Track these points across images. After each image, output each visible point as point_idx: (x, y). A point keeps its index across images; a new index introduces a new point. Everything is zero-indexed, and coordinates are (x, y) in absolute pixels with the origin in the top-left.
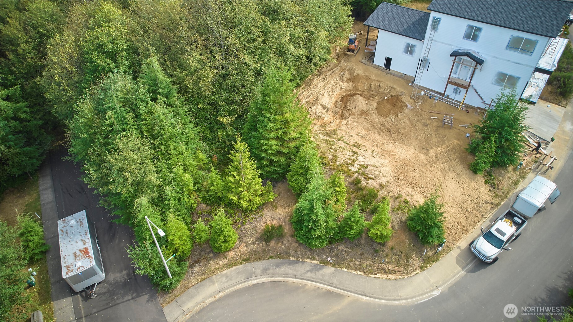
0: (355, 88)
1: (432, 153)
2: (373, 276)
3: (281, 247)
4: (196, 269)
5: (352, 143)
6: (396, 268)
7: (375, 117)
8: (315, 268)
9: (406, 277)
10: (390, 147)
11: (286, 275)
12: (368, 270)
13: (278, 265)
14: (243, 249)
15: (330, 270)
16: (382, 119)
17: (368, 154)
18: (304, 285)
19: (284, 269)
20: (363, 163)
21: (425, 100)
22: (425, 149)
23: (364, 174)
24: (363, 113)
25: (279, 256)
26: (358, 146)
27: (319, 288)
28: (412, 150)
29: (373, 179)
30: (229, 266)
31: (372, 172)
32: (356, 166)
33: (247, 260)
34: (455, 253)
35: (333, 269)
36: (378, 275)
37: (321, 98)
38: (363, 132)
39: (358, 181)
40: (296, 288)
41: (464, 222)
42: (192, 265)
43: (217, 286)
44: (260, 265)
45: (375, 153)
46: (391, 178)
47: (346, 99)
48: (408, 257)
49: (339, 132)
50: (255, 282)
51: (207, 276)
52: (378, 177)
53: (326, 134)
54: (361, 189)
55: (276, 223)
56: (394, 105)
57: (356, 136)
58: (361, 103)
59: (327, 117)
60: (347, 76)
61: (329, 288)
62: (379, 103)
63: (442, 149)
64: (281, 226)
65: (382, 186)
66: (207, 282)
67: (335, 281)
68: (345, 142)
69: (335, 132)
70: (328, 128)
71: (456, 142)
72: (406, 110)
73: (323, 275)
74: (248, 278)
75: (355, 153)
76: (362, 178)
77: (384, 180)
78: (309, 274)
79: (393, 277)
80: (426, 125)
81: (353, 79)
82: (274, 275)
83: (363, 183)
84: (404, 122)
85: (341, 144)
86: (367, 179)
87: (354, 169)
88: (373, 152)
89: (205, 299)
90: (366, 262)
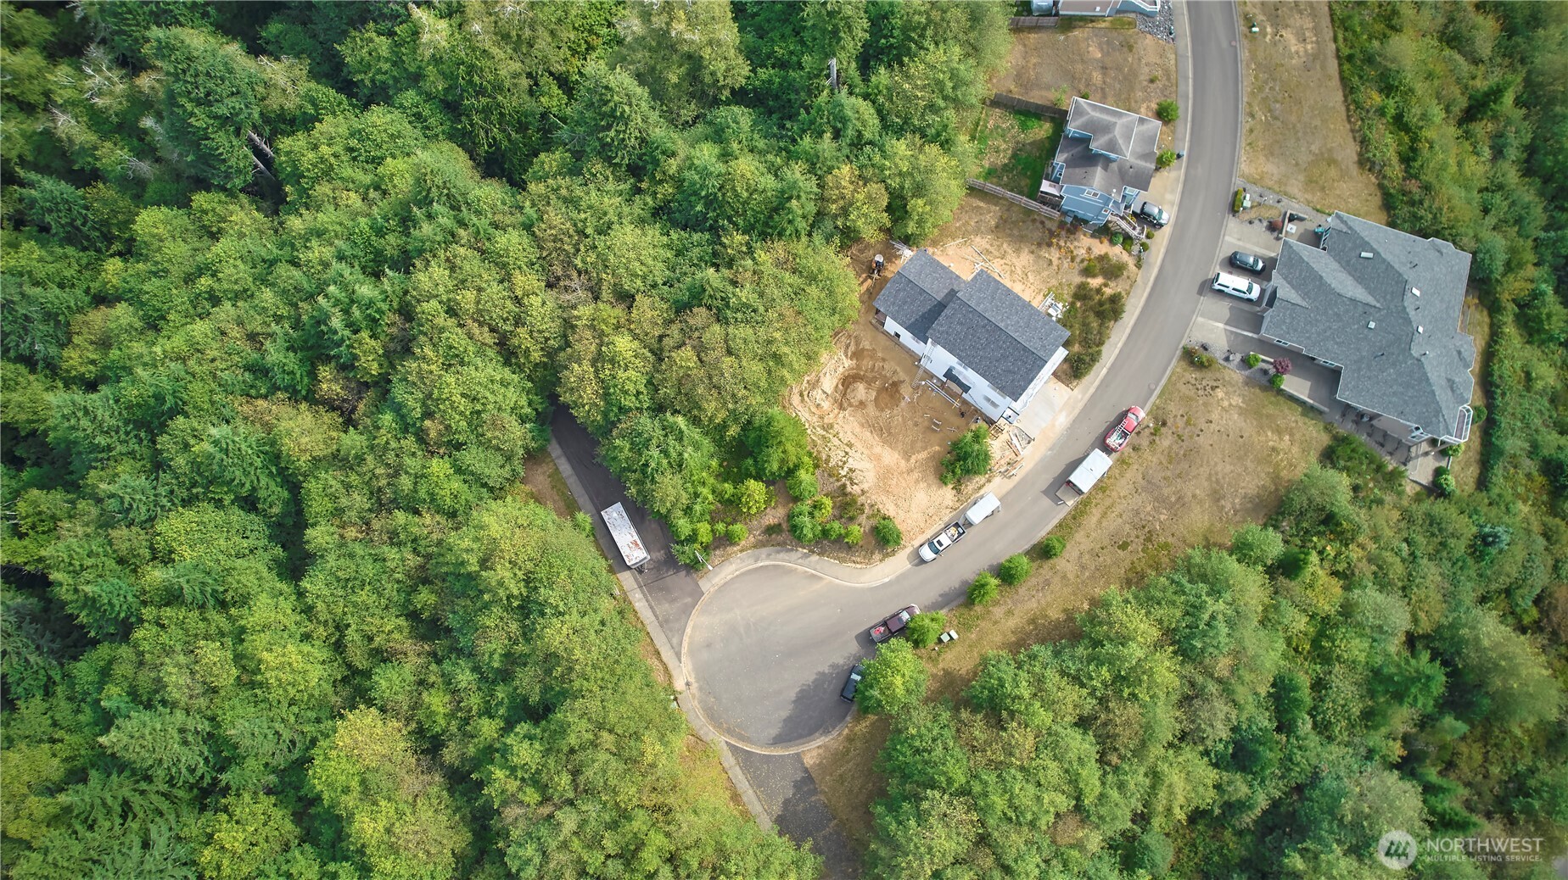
0: (858, 367)
1: (913, 460)
2: (845, 564)
3: (780, 538)
4: (717, 552)
5: (845, 442)
8: (805, 556)
9: (868, 567)
10: (878, 449)
11: (783, 560)
12: (842, 560)
14: (752, 539)
15: (815, 558)
17: (858, 455)
18: (798, 569)
19: (782, 555)
20: (851, 466)
21: (924, 392)
22: (907, 456)
23: (851, 479)
24: (862, 404)
25: (778, 544)
26: (850, 445)
27: (807, 572)
28: (897, 456)
30: (741, 551)
32: (846, 469)
33: (755, 547)
34: (909, 550)
35: (818, 557)
36: (849, 564)
37: (822, 380)
38: (858, 429)
39: (844, 486)
40: (790, 571)
41: (922, 525)
42: (714, 549)
43: (733, 567)
44: (764, 551)
45: (864, 456)
46: (872, 484)
47: (848, 381)
48: (872, 553)
50: (761, 564)
51: (726, 559)
52: (862, 483)
53: (824, 429)
54: (845, 495)
55: (776, 521)
56: (892, 397)
57: (850, 434)
58: (861, 391)
59: (826, 405)
60: (852, 348)
61: (814, 572)
62: (879, 392)
63: (923, 455)
64: (780, 525)
65: (863, 492)
66: (726, 563)
67: (818, 567)
68: (840, 440)
69: (831, 426)
70: (826, 421)
71: (937, 448)
72: (903, 404)
73: (810, 562)
74: (756, 561)
75: (847, 453)
76: (848, 483)
77: (865, 486)
78: (800, 560)
79: (859, 566)
81: (857, 355)
83: (849, 489)
84: (897, 419)
85: (835, 441)
86: (852, 484)
87: (843, 473)
88: (862, 454)
89: (727, 576)
90: (841, 555)
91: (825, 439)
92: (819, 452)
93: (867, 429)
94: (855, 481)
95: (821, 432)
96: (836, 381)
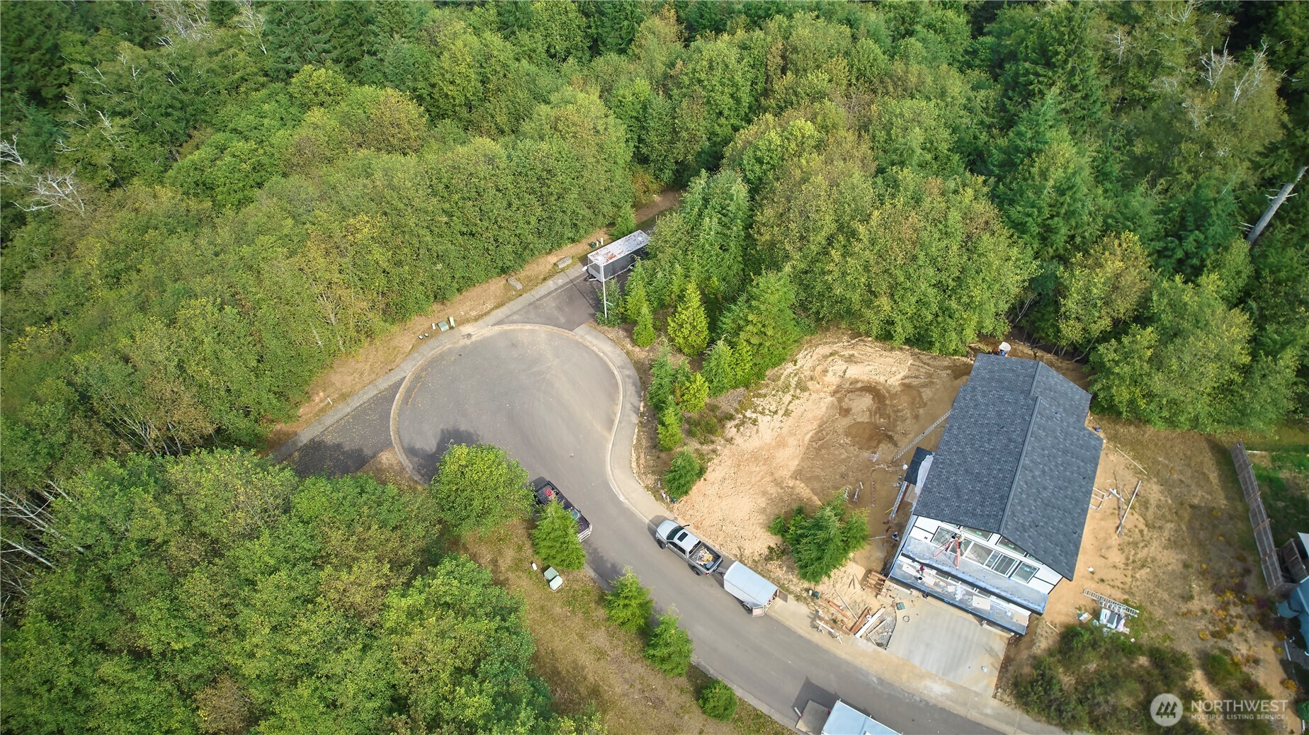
0: (894, 395)
1: (793, 483)
6: (641, 466)
7: (843, 423)
10: (793, 442)
11: (625, 391)
13: (634, 384)
14: (643, 355)
15: (635, 419)
16: (841, 431)
17: (777, 424)
18: (617, 405)
19: (631, 389)
20: (759, 420)
23: (743, 423)
24: (846, 412)
26: (787, 414)
27: (615, 414)
28: (794, 464)
30: (626, 351)
31: (748, 429)
32: (754, 416)
33: (634, 361)
34: (665, 511)
35: (637, 422)
36: (634, 455)
37: (861, 364)
38: (811, 416)
39: (731, 418)
40: (612, 398)
43: (608, 350)
44: (631, 371)
45: (779, 430)
47: (870, 389)
48: (654, 473)
50: (616, 372)
51: (616, 341)
53: (798, 383)
54: (721, 422)
56: (871, 438)
57: (802, 410)
58: (863, 405)
59: (830, 378)
61: (617, 421)
62: (870, 424)
63: (805, 493)
65: (730, 439)
66: (611, 342)
68: (789, 403)
72: (866, 454)
73: (629, 416)
74: (618, 368)
75: (775, 412)
76: (737, 422)
77: (739, 440)
78: (628, 406)
79: (634, 465)
80: (843, 476)
81: (909, 389)
83: (730, 424)
84: (841, 454)
86: (737, 426)
87: (748, 414)
88: (781, 428)
89: (596, 346)
90: (644, 442)
91: (786, 388)
92: (767, 386)
93: (815, 425)
94: (742, 429)
95: (793, 382)
96: (865, 378)
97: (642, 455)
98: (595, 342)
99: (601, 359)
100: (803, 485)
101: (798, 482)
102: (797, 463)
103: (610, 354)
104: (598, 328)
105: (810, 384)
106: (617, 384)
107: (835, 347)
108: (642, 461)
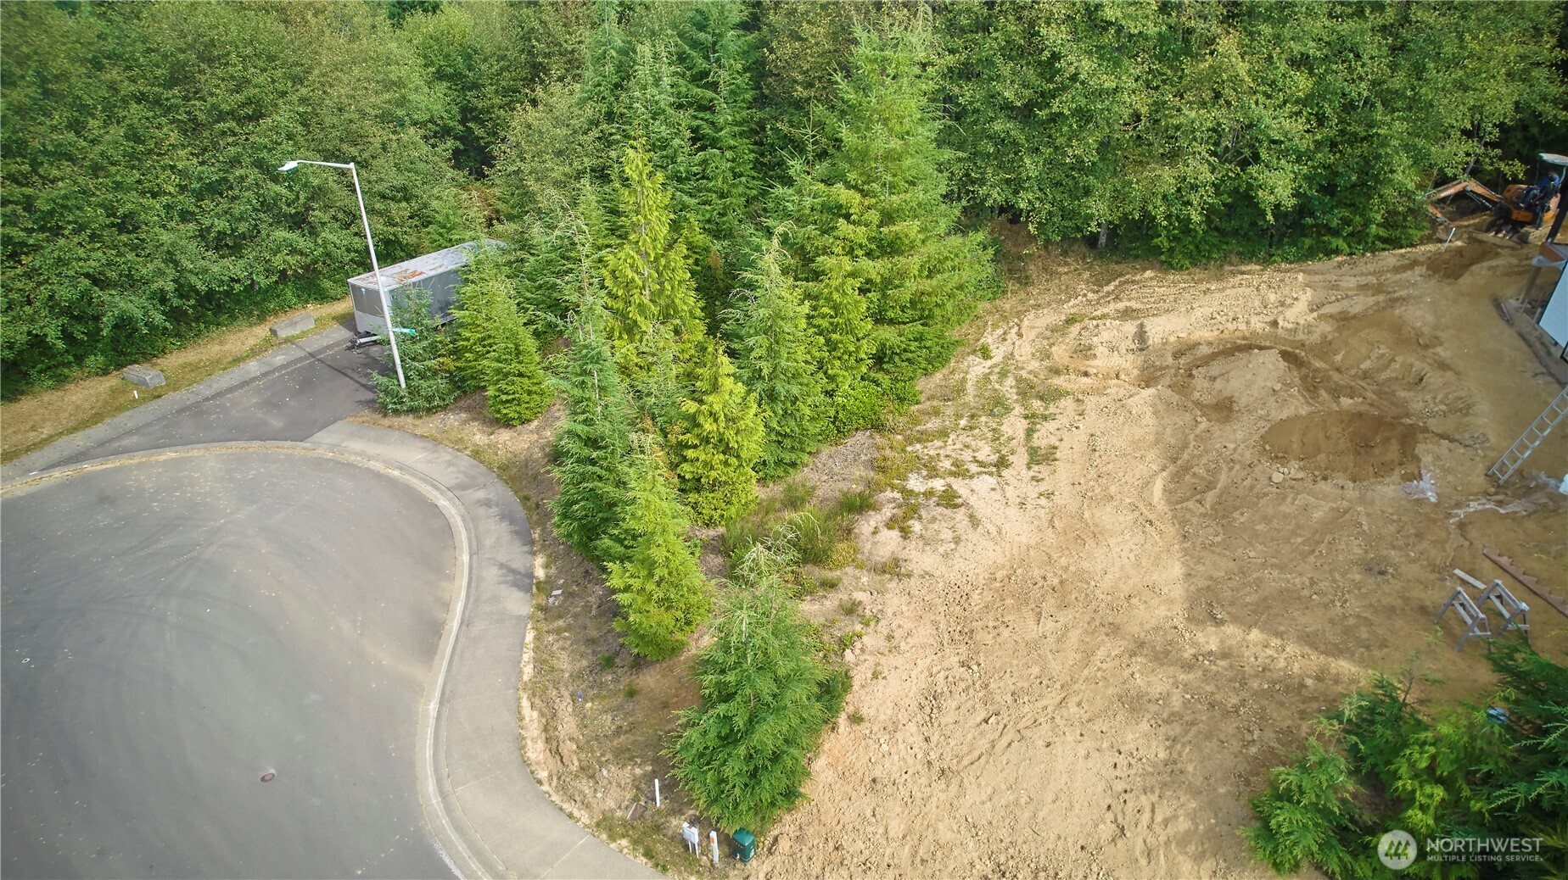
2: (525, 703)
4: (454, 417)
5: (1035, 443)
6: (568, 747)
7: (1237, 437)
8: (523, 581)
9: (545, 788)
11: (477, 538)
13: (505, 516)
14: (524, 443)
15: (519, 604)
16: (1248, 456)
17: (1024, 491)
18: (451, 578)
19: (497, 531)
20: (962, 492)
22: (1212, 609)
23: (912, 511)
26: (1042, 458)
27: (446, 606)
28: (1168, 578)
29: (905, 538)
30: (476, 453)
31: (938, 523)
32: (938, 484)
35: (527, 610)
36: (531, 716)
37: (1170, 313)
39: (867, 508)
42: (462, 410)
44: (498, 491)
45: (1043, 501)
46: (953, 576)
47: (1246, 348)
49: (1067, 403)
50: (442, 502)
52: (926, 544)
57: (1084, 438)
59: (1108, 358)
60: (1361, 303)
61: (454, 625)
65: (890, 567)
67: (479, 627)
68: (1029, 433)
69: (1054, 396)
73: (495, 599)
74: (449, 489)
75: (1001, 464)
76: (887, 512)
78: (492, 573)
80: (1376, 569)
81: (1358, 323)
82: (471, 520)
83: (866, 525)
84: (1304, 508)
85: (1014, 425)
86: (898, 524)
87: (915, 483)
88: (1049, 495)
89: (376, 458)
90: (565, 663)
91: (997, 405)
92: (936, 412)
93: (1153, 460)
94: (916, 526)
95: (1008, 388)
96: (1208, 334)
97: (565, 707)
98: (374, 449)
99: (392, 483)
100: (1255, 635)
101: (1230, 629)
102: (1177, 570)
103: (422, 467)
104: (386, 422)
105: (1059, 381)
106: (447, 530)
107: (1070, 307)
108: (568, 725)
